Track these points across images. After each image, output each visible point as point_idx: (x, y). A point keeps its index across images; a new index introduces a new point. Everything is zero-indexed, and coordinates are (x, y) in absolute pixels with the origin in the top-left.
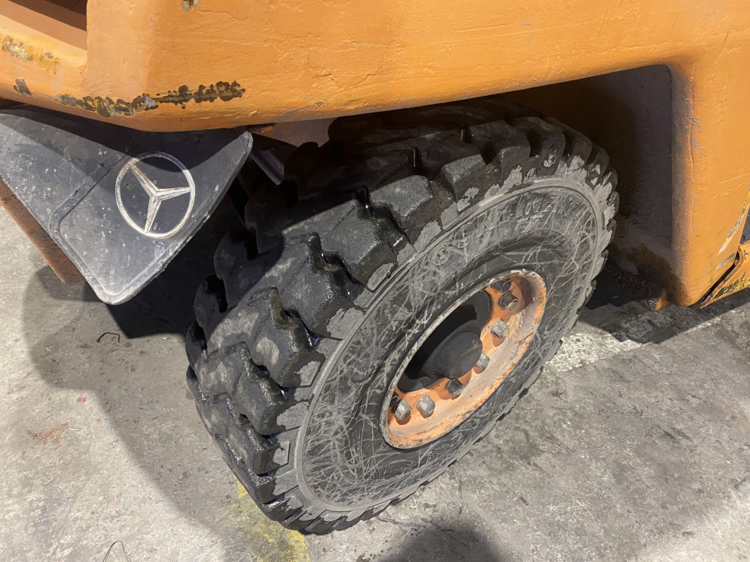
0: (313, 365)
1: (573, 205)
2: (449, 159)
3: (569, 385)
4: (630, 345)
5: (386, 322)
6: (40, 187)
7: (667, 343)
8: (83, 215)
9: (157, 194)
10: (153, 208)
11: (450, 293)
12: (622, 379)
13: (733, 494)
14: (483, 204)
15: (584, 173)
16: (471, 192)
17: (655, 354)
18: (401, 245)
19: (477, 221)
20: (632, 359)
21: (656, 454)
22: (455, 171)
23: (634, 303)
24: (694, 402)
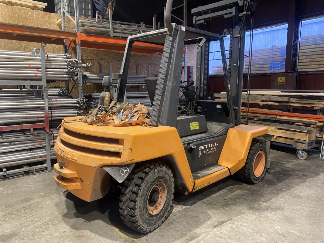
0: (140, 190)
1: (166, 173)
2: (151, 166)
3: (177, 214)
4: (187, 206)
5: (147, 186)
6: (112, 173)
7: (194, 205)
8: (117, 175)
9: (125, 171)
10: (124, 172)
11: (153, 184)
12: (186, 211)
13: (206, 222)
14: (155, 171)
15: (166, 169)
16: (154, 169)
17: (192, 207)
18: (147, 175)
19: (155, 173)
20: (188, 208)
21: (193, 220)
22: (152, 167)
23: (187, 201)
24: (199, 212)
